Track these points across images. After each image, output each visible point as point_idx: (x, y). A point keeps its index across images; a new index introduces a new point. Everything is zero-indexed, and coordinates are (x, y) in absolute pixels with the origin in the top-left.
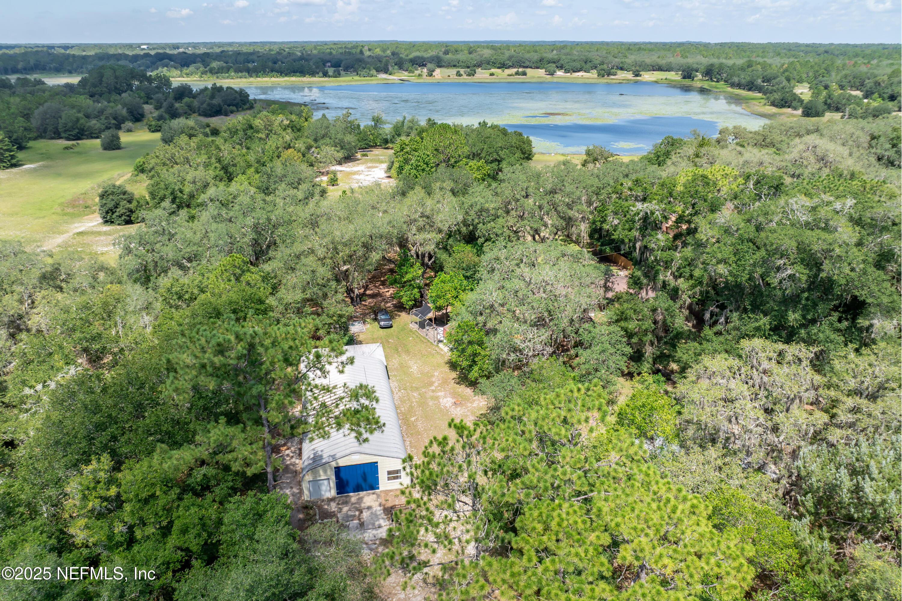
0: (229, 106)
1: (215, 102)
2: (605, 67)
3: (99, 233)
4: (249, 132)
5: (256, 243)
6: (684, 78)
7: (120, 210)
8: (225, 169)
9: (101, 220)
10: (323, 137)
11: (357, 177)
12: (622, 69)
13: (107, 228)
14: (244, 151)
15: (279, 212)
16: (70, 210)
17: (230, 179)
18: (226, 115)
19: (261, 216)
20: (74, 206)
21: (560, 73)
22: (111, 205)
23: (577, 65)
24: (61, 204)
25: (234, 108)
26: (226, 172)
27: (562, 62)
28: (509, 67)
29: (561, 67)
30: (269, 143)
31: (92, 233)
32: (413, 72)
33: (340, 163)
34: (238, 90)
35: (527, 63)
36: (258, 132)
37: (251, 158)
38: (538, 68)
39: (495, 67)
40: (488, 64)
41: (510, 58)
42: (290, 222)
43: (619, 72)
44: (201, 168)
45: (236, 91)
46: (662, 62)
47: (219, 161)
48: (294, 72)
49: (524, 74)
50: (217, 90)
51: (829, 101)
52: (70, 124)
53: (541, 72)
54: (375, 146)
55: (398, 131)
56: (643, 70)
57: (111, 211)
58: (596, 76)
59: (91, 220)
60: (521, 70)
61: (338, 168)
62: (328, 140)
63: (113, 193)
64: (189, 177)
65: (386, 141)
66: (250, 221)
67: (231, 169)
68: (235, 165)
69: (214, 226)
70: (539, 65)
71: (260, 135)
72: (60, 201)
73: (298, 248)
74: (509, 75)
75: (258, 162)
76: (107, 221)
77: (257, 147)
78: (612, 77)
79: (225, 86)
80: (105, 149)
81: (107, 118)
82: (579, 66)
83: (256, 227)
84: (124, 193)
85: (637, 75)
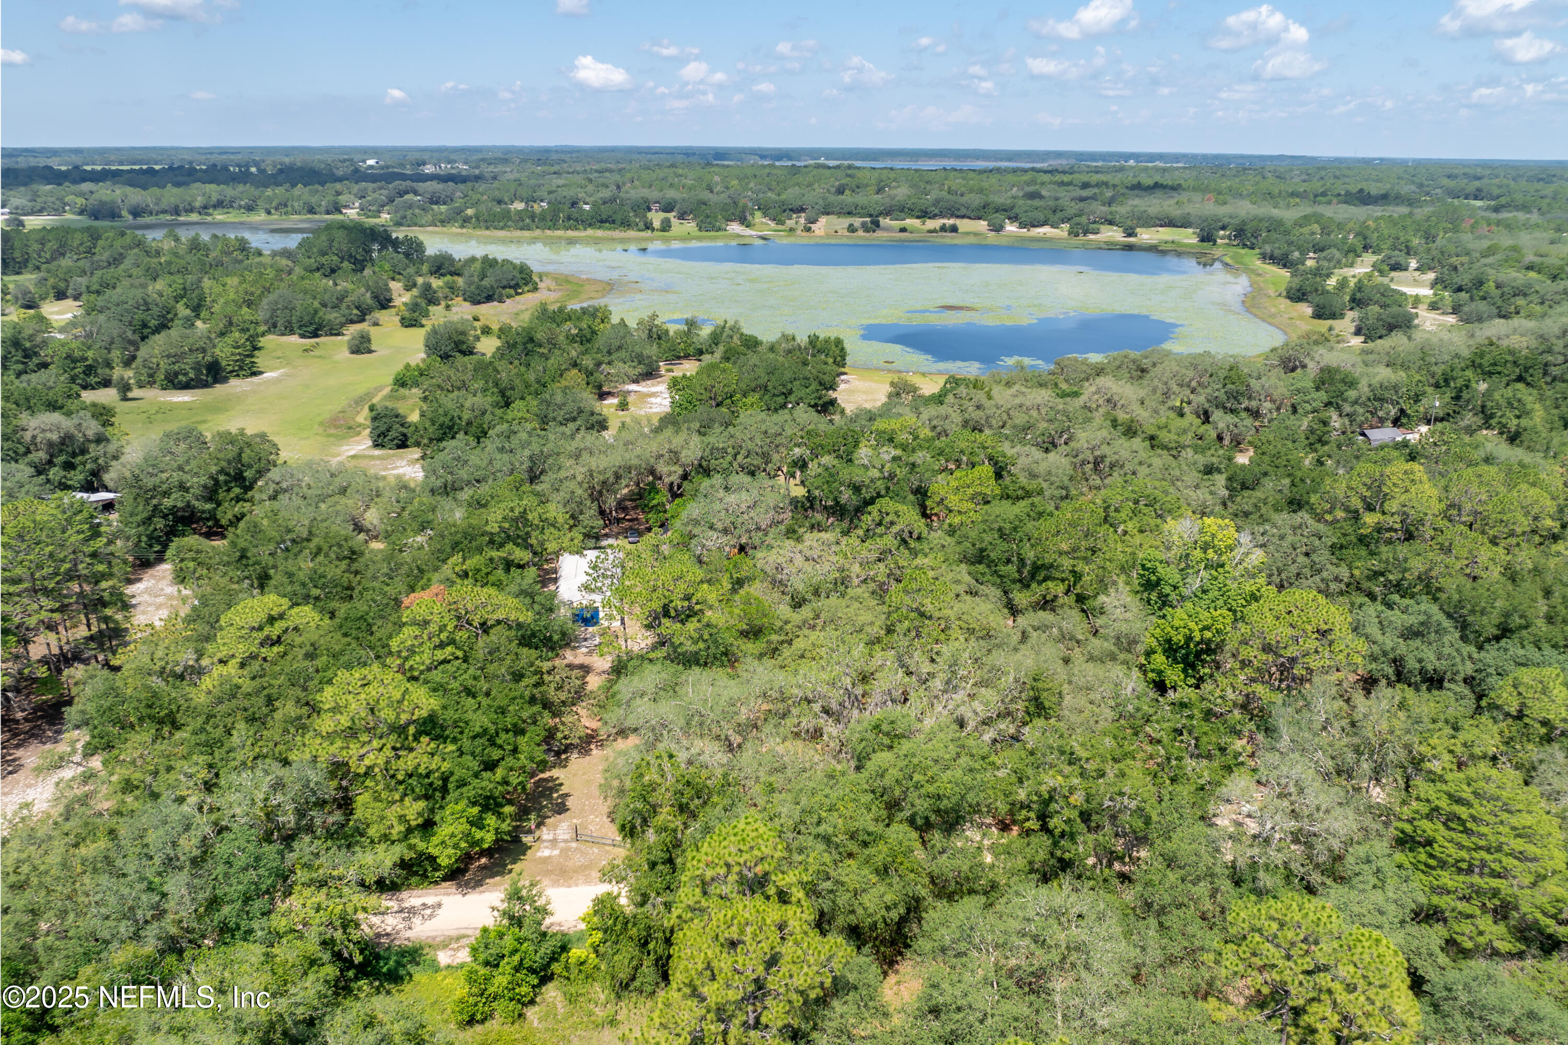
0: (504, 287)
1: (486, 282)
2: (1084, 219)
3: (372, 457)
4: (530, 346)
5: (531, 469)
6: (1202, 240)
7: (393, 434)
8: (502, 393)
9: (370, 443)
10: (620, 348)
11: (653, 400)
12: (1111, 223)
13: (377, 452)
14: (523, 369)
15: (550, 445)
16: (333, 431)
17: (507, 405)
18: (501, 301)
19: (535, 448)
20: (336, 427)
21: (1011, 228)
22: (383, 429)
23: (1040, 216)
24: (321, 424)
25: (512, 291)
26: (503, 395)
27: (1016, 210)
28: (934, 217)
29: (1014, 218)
30: (551, 361)
31: (365, 457)
32: (783, 223)
33: (636, 381)
34: (517, 262)
35: (963, 211)
36: (540, 346)
37: (531, 377)
38: (980, 218)
39: (912, 216)
40: (902, 211)
41: (937, 202)
42: (558, 454)
43: (1103, 228)
44: (479, 394)
45: (515, 266)
46: (1176, 212)
47: (496, 385)
48: (602, 221)
49: (954, 229)
50: (489, 263)
51: (1358, 296)
52: (306, 318)
53: (982, 225)
54: (687, 357)
55: (715, 338)
56: (1143, 226)
57: (384, 434)
58: (1066, 234)
59: (359, 443)
60: (950, 222)
61: (633, 387)
62: (623, 354)
63: (386, 416)
64: (468, 404)
65: (701, 352)
66: (527, 453)
67: (508, 393)
68: (513, 389)
69: (499, 456)
70: (981, 213)
71: (542, 350)
72: (320, 419)
73: (563, 474)
74: (930, 231)
75: (538, 382)
76: (377, 445)
77: (538, 365)
78: (1091, 237)
79: (500, 258)
80: (353, 352)
81: (348, 307)
82: (1042, 218)
83: (531, 458)
84: (397, 416)
85: (1130, 235)
